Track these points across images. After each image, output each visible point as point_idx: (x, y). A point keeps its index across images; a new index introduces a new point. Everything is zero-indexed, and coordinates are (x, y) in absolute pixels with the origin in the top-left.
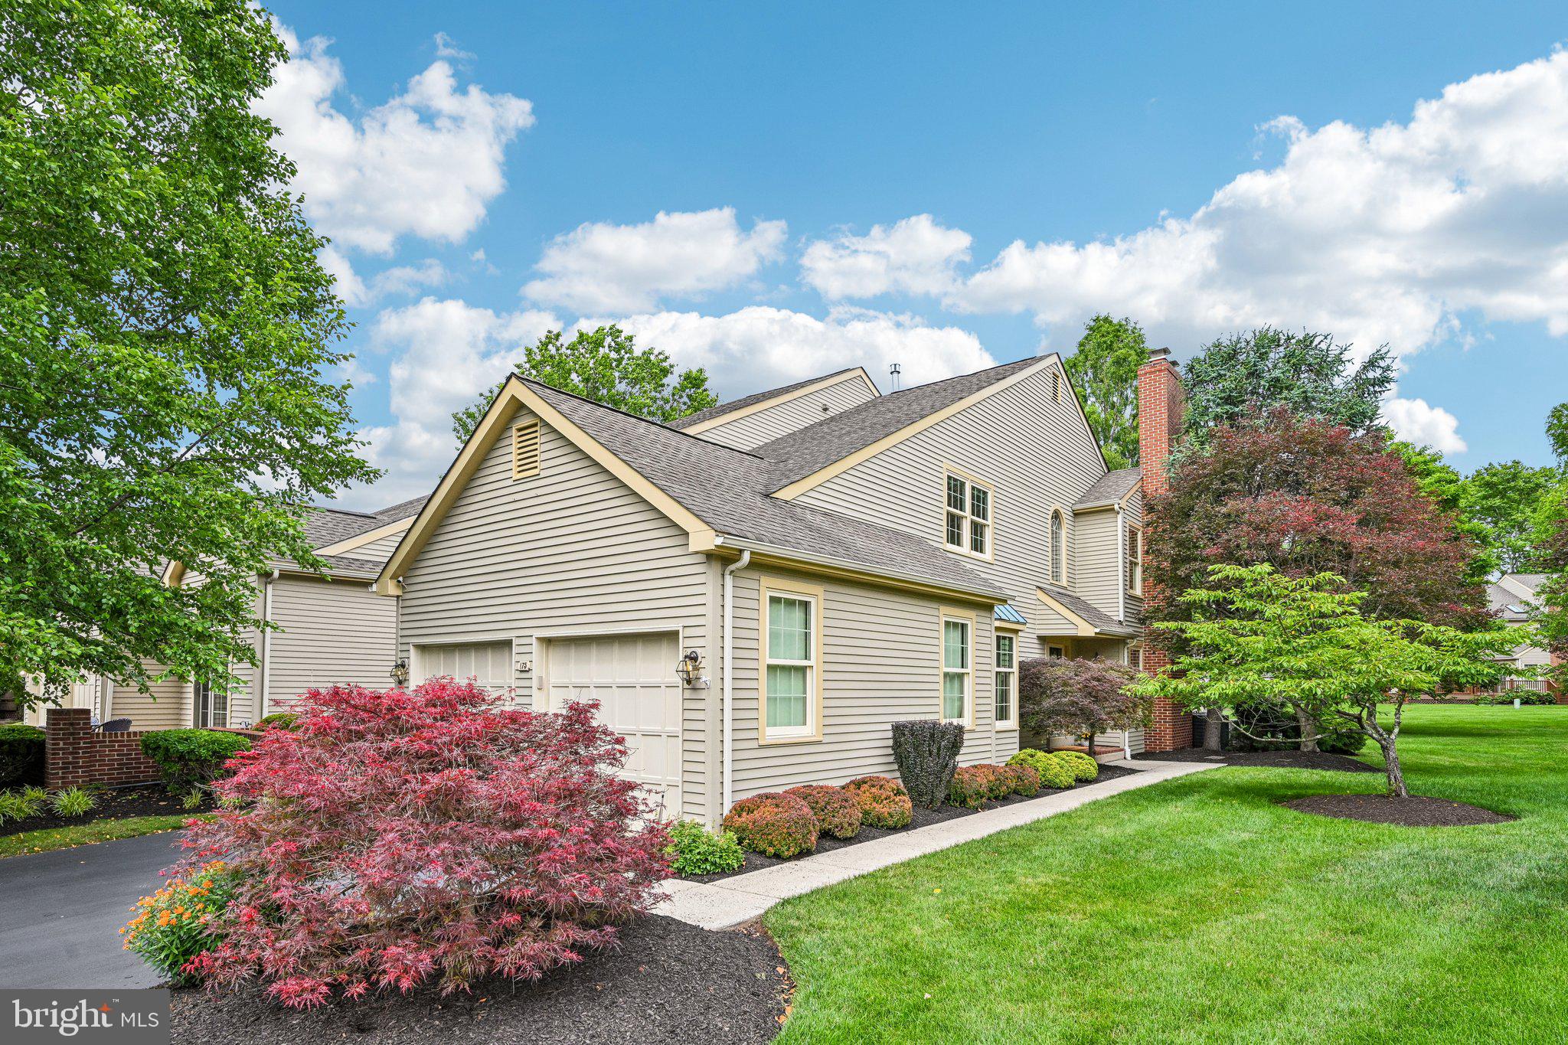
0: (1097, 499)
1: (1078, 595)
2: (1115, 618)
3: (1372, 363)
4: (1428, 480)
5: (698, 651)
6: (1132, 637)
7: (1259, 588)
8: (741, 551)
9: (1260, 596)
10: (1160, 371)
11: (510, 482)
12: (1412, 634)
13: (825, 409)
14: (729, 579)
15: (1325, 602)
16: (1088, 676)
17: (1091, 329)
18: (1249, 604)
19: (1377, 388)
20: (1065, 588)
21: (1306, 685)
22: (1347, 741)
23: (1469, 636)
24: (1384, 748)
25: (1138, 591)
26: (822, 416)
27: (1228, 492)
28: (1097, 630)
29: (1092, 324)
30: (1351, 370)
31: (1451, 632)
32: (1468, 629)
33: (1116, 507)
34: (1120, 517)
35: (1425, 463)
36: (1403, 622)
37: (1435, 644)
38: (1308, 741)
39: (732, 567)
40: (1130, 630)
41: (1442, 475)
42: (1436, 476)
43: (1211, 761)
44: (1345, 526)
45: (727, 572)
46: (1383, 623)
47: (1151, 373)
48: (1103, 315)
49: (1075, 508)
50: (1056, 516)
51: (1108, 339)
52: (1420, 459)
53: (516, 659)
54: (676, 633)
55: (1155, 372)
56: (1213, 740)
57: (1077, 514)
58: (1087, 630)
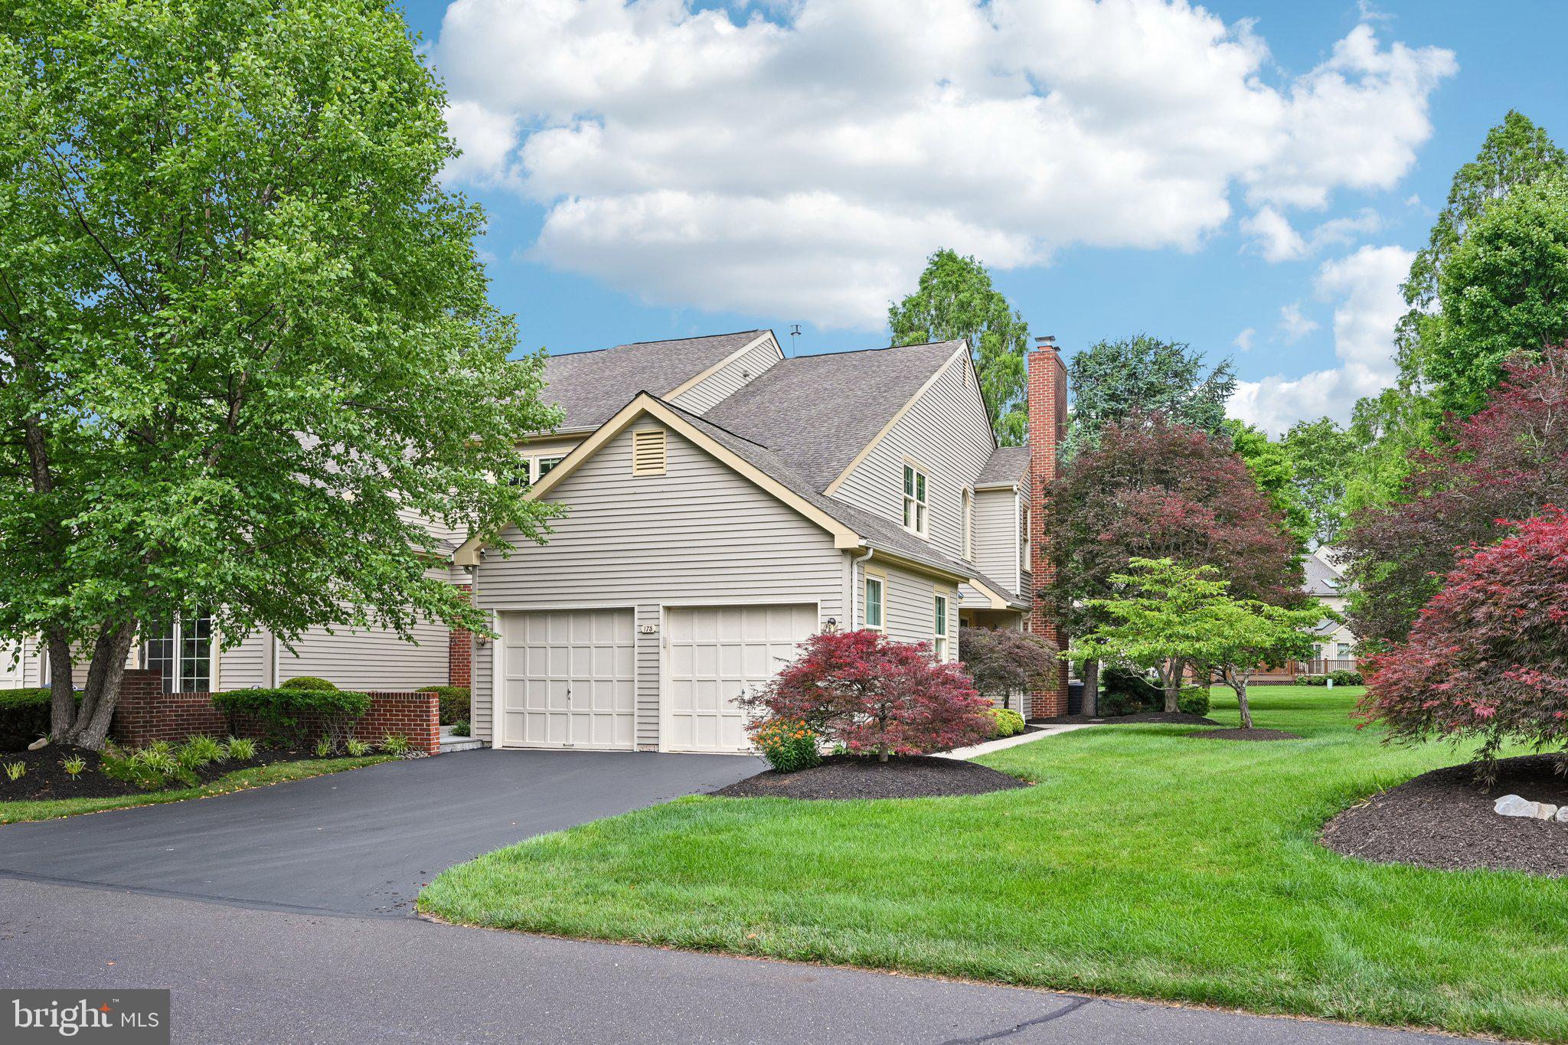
0: (996, 479)
1: (978, 569)
2: (1012, 592)
3: (1220, 371)
4: (1258, 460)
5: (836, 618)
6: (1027, 610)
7: (1162, 576)
8: (868, 549)
9: (1163, 582)
10: (1048, 359)
11: (629, 477)
12: (1257, 610)
13: (745, 376)
14: (855, 567)
15: (1203, 586)
16: (1011, 644)
17: (935, 264)
18: (1157, 588)
19: (1225, 393)
20: (969, 563)
21: (1197, 646)
22: (1195, 707)
23: (1291, 614)
24: (1239, 694)
25: (1028, 567)
26: (743, 382)
27: (1118, 485)
28: (1009, 604)
29: (936, 259)
30: (1204, 374)
31: (1281, 610)
32: (1289, 608)
33: (1015, 488)
34: (1017, 497)
35: (1254, 442)
36: (1250, 602)
37: (1269, 617)
38: (1171, 706)
39: (860, 559)
40: (1025, 604)
41: (1269, 456)
42: (1265, 456)
43: (1095, 723)
44: (1204, 519)
45: (855, 562)
46: (1237, 603)
47: (1040, 359)
48: (947, 250)
49: (977, 486)
50: (965, 493)
51: (953, 279)
52: (1250, 437)
53: (639, 623)
54: (816, 605)
55: (1043, 359)
56: (1089, 707)
57: (977, 492)
58: (999, 604)
